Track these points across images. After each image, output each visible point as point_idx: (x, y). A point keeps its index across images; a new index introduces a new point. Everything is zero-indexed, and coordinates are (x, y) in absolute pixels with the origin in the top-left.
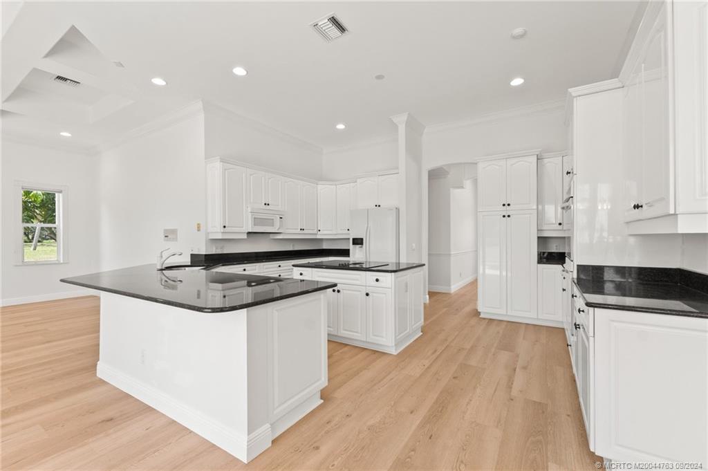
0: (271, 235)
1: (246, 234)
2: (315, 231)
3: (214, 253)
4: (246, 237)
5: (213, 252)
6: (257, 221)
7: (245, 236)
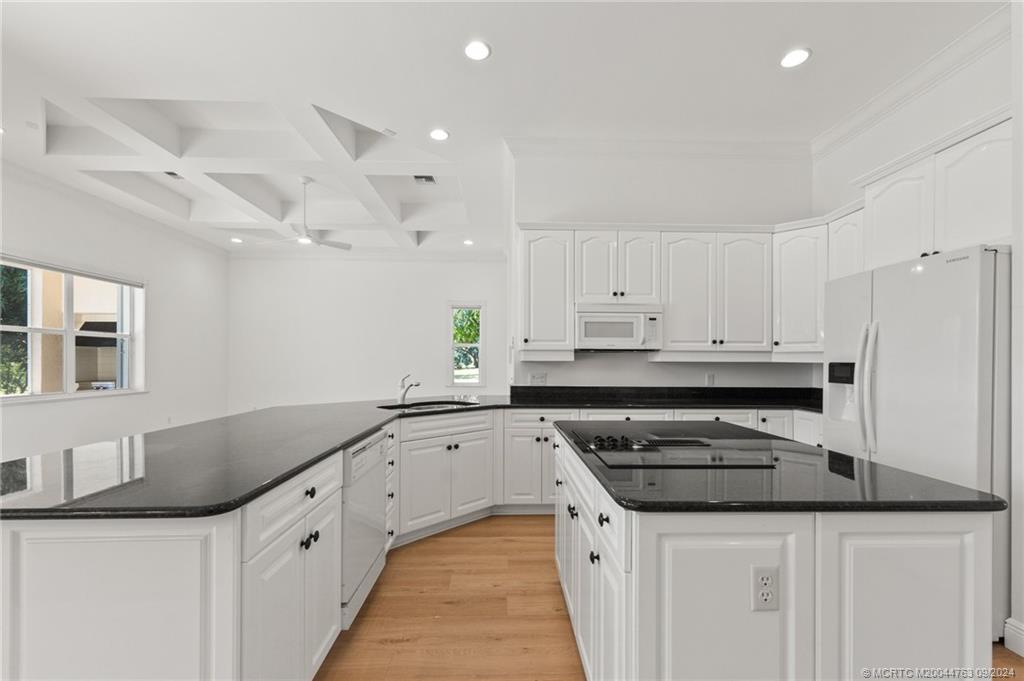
0: (649, 354)
1: (573, 353)
2: (765, 345)
3: (529, 385)
4: (572, 359)
5: (527, 382)
6: (590, 329)
7: (571, 357)
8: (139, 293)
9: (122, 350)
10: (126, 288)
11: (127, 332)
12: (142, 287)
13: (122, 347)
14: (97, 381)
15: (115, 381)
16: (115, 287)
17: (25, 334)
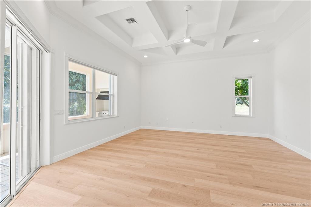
8: (116, 77)
9: (110, 100)
10: (112, 76)
11: (112, 93)
12: (116, 75)
13: (110, 99)
14: (103, 111)
15: (108, 111)
16: (108, 75)
17: (85, 94)
